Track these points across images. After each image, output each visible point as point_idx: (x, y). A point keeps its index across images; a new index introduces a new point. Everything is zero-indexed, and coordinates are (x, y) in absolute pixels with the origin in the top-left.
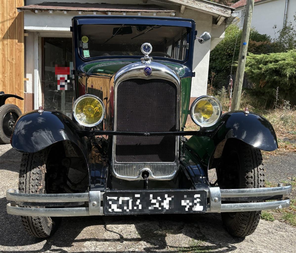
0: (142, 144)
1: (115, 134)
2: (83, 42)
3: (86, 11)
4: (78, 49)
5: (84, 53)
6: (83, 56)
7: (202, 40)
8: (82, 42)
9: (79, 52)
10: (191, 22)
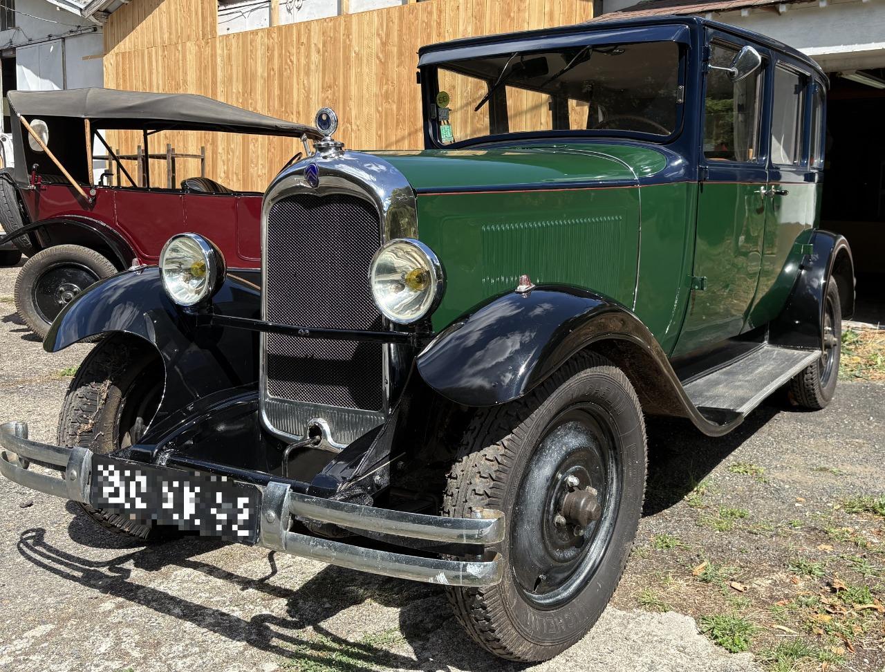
0: (316, 356)
1: (266, 328)
2: (439, 105)
3: (724, 10)
4: (430, 124)
5: (443, 132)
6: (441, 140)
7: (733, 73)
8: (438, 107)
9: (431, 131)
10: (687, 27)
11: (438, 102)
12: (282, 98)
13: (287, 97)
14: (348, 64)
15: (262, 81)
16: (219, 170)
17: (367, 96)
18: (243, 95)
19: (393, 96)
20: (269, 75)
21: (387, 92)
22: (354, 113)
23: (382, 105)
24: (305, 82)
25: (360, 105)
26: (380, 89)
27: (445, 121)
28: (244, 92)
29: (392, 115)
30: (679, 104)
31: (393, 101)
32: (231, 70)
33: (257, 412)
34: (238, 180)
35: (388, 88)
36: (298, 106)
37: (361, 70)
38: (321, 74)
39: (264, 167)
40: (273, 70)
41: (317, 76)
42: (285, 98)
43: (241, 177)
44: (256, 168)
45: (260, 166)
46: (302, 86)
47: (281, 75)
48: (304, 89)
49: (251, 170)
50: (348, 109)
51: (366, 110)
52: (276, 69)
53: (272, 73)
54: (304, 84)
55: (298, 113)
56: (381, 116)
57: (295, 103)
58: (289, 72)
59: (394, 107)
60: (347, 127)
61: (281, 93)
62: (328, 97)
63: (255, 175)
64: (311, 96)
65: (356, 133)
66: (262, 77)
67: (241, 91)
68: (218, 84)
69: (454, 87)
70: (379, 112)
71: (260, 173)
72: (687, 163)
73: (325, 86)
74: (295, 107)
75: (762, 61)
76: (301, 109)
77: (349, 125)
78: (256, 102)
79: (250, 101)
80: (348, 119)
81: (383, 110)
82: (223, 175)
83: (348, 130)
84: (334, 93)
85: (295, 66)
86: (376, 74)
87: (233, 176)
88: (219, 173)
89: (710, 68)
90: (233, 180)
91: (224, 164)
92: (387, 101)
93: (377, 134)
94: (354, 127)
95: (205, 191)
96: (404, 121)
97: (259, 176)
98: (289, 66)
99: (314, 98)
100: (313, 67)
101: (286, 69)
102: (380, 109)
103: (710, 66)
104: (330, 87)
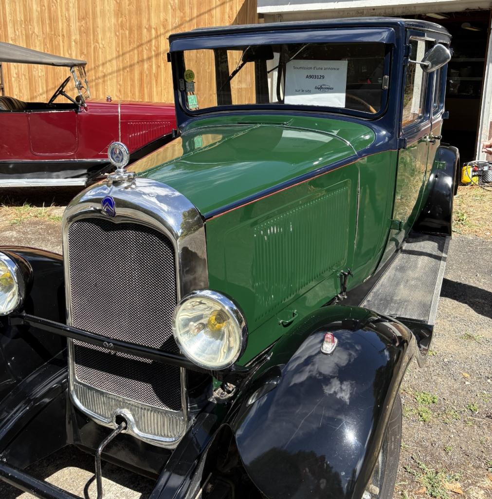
2: (187, 80)
4: (180, 94)
5: (189, 100)
6: (188, 106)
7: (428, 66)
8: (185, 82)
9: (180, 100)
10: (393, 29)
11: (185, 77)
12: (52, 25)
13: (55, 25)
14: (95, 3)
15: (37, 14)
16: (12, 72)
17: (109, 25)
18: (25, 23)
19: (126, 25)
20: (41, 9)
21: (122, 22)
22: (100, 37)
23: (119, 31)
24: (67, 15)
25: (104, 32)
26: (117, 20)
27: (191, 93)
28: (26, 20)
29: (126, 37)
30: (385, 90)
31: (126, 29)
32: (15, 5)
33: (67, 389)
34: (26, 79)
35: (122, 20)
36: (63, 31)
37: (104, 7)
38: (77, 10)
39: (42, 71)
40: (44, 6)
41: (74, 10)
42: (54, 26)
43: (27, 77)
44: (37, 72)
45: (40, 71)
46: (65, 18)
47: (50, 10)
48: (66, 19)
49: (34, 73)
50: (96, 33)
51: (108, 35)
52: (46, 5)
53: (43, 8)
54: (66, 16)
55: (63, 35)
56: (118, 38)
57: (60, 28)
58: (55, 7)
59: (127, 32)
60: (96, 46)
61: (51, 21)
62: (82, 25)
63: (37, 76)
64: (71, 25)
65: (102, 49)
66: (37, 11)
67: (23, 19)
68: (7, 15)
69: (167, 20)
70: (117, 36)
71: (40, 75)
72: (389, 134)
73: (80, 18)
74: (61, 31)
75: (452, 57)
76: (65, 34)
77: (97, 44)
78: (34, 28)
79: (30, 27)
80: (96, 40)
81: (119, 34)
82: (15, 75)
83: (97, 47)
84: (86, 23)
85: (58, 4)
86: (114, 11)
87: (22, 76)
88: (12, 74)
89: (410, 62)
90: (22, 79)
91: (15, 69)
92: (122, 29)
93: (116, 50)
94: (101, 46)
95: (6, 109)
96: (134, 42)
97: (39, 77)
98: (54, 3)
99: (73, 26)
100: (71, 5)
101: (52, 6)
102: (118, 34)
103: (409, 60)
104: (84, 19)
